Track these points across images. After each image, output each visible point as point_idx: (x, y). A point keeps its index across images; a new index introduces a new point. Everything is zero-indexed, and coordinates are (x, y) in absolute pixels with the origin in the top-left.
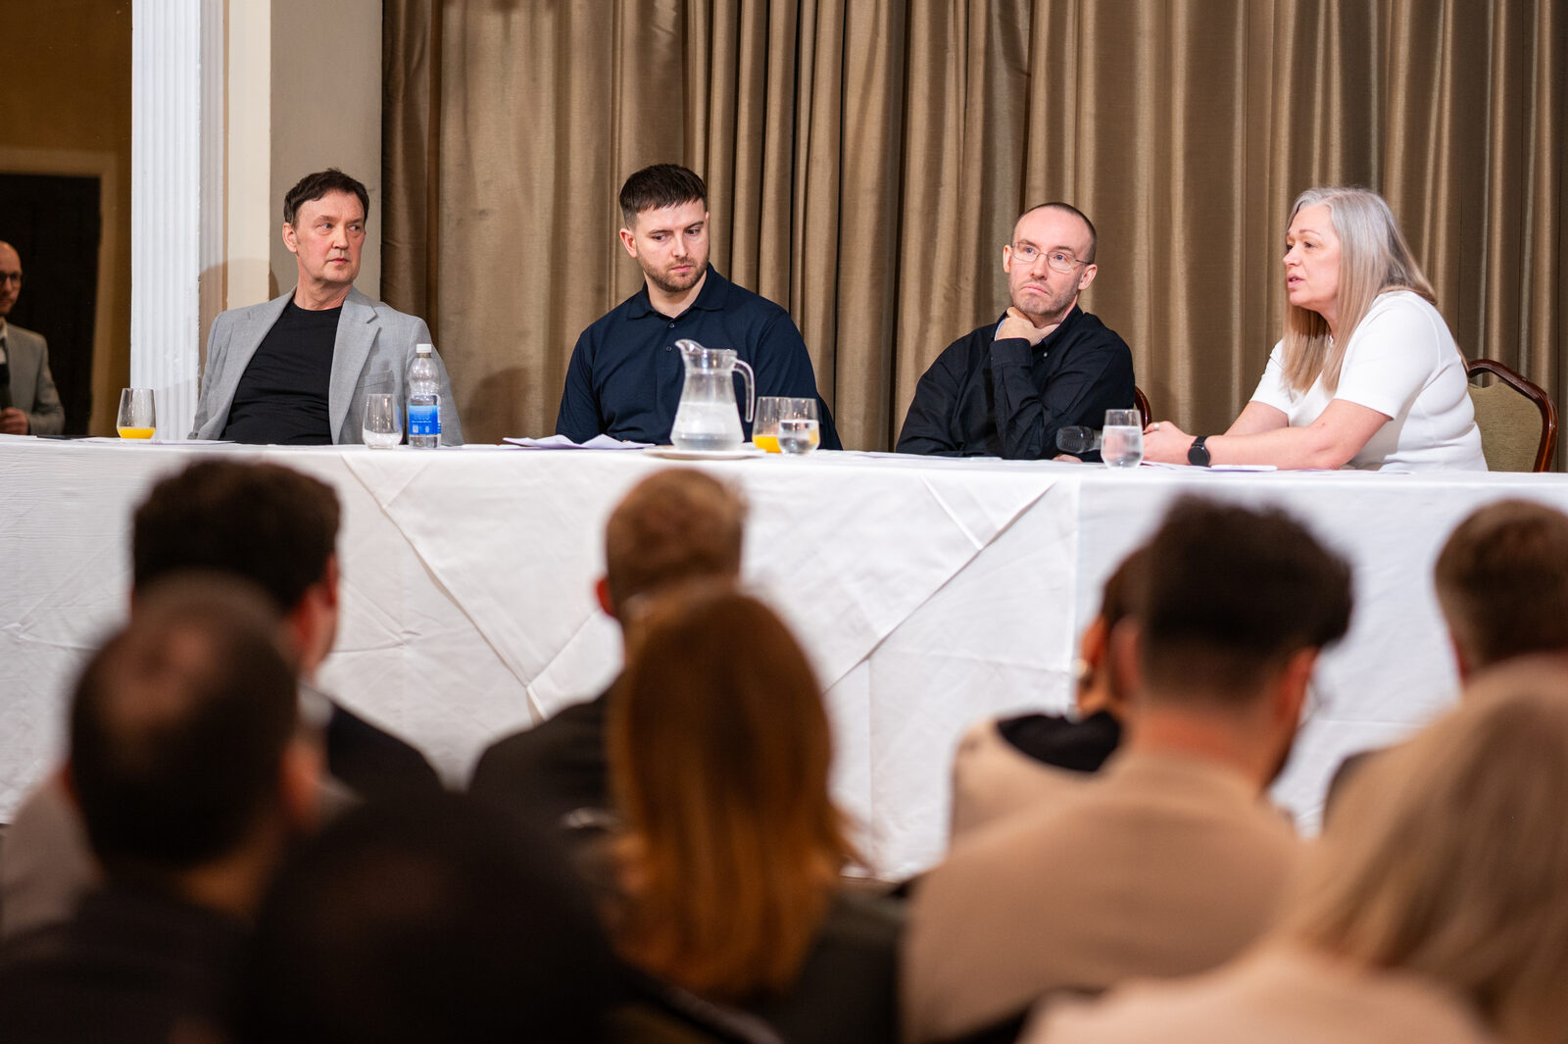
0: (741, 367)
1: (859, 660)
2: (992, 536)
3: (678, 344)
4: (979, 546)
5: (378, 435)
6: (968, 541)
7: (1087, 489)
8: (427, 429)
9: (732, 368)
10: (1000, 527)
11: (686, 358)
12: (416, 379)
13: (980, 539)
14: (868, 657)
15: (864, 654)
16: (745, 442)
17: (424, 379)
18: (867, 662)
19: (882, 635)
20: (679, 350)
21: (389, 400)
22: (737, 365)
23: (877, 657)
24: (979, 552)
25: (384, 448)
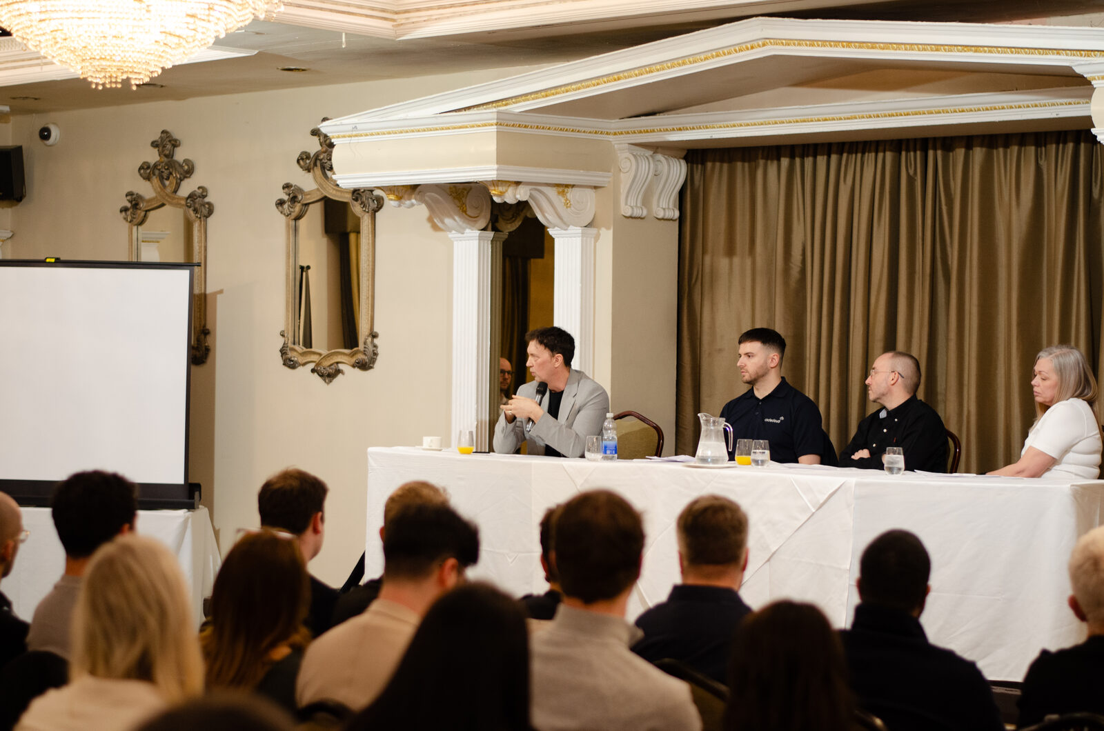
0: (727, 426)
1: (764, 561)
2: (818, 506)
3: (699, 415)
4: (814, 511)
5: (593, 455)
6: (809, 508)
7: (858, 485)
8: (614, 452)
9: (723, 426)
10: (821, 502)
11: (702, 421)
12: (606, 430)
13: (814, 507)
14: (769, 560)
15: (766, 559)
16: (729, 460)
17: (610, 429)
18: (768, 563)
19: (774, 549)
20: (699, 417)
21: (597, 439)
22: (725, 425)
23: (772, 560)
24: (813, 514)
25: (594, 460)
